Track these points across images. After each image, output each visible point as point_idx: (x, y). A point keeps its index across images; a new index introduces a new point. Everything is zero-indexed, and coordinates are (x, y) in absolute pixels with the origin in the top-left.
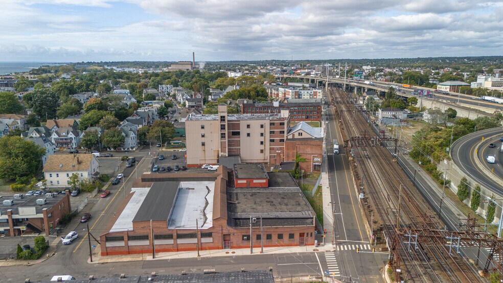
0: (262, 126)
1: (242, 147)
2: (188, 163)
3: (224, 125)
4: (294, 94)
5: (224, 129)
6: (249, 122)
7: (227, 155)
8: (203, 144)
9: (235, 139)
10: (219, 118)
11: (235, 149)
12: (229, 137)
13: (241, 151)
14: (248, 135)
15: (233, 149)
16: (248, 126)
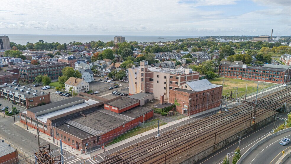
0: (165, 77)
1: (154, 89)
2: (129, 93)
3: (143, 74)
5: (143, 76)
6: (158, 74)
7: (144, 92)
8: (136, 83)
9: (150, 83)
10: (140, 69)
11: (151, 89)
12: (146, 81)
13: (154, 91)
14: (158, 82)
15: (149, 89)
16: (158, 76)
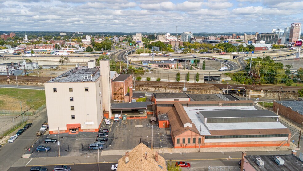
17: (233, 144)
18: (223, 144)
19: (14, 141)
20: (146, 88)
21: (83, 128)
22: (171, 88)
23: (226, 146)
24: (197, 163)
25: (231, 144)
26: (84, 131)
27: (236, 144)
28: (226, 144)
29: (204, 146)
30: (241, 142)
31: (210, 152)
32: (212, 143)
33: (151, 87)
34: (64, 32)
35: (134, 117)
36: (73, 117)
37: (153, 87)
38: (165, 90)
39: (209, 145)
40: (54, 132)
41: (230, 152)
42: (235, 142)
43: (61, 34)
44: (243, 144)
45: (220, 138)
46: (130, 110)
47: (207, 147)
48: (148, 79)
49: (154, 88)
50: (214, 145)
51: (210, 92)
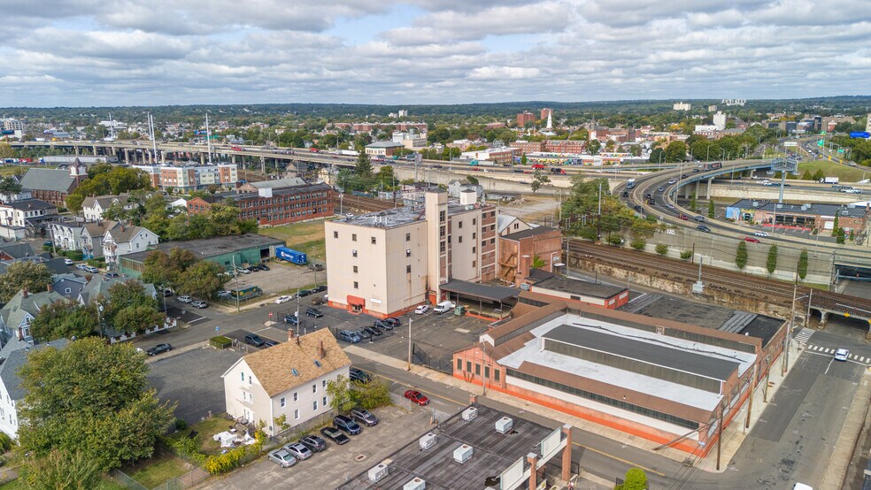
0: (474, 222)
4: (187, 175)
5: (444, 234)
6: (461, 217)
7: (447, 281)
8: (408, 270)
13: (453, 269)
14: (460, 239)
17: (563, 405)
18: (543, 399)
19: (281, 303)
20: (609, 267)
21: (368, 307)
22: (665, 277)
23: (548, 405)
24: (447, 405)
25: (558, 403)
26: (370, 313)
27: (569, 407)
28: (548, 400)
29: (505, 388)
30: (580, 406)
31: (502, 403)
32: (520, 388)
33: (619, 266)
34: (685, 102)
35: (477, 314)
36: (356, 285)
37: (624, 267)
38: (651, 281)
39: (514, 390)
40: (334, 304)
41: (544, 417)
42: (567, 403)
43: (677, 107)
44: (585, 412)
45: (535, 382)
46: (491, 302)
47: (512, 393)
48: (662, 250)
49: (626, 271)
50: (524, 395)
51: (766, 307)
